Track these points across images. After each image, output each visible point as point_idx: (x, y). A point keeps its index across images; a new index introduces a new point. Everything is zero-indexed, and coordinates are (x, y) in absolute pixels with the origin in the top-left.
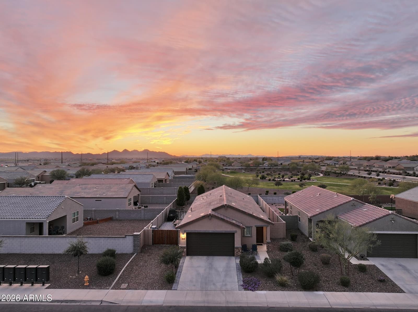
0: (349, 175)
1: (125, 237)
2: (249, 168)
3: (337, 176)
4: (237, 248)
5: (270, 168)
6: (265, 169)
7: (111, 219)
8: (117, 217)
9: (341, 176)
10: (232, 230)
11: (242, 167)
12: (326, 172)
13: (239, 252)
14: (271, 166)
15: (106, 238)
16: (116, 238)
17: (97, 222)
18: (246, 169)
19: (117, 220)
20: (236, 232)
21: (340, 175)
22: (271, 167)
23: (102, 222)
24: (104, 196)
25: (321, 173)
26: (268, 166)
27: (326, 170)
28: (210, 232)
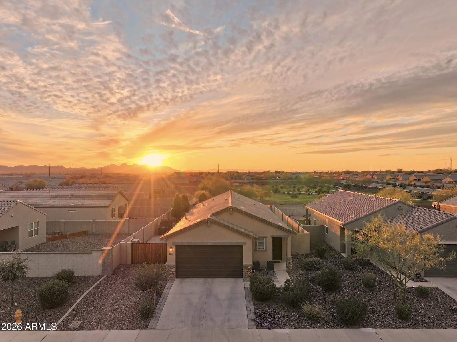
0: (372, 188)
1: (91, 253)
2: (261, 181)
3: (358, 190)
4: (247, 266)
5: (284, 182)
6: (278, 182)
7: (85, 233)
8: (94, 230)
9: (363, 189)
10: (239, 241)
11: (254, 181)
12: (345, 185)
13: (249, 272)
14: (285, 179)
15: (64, 255)
16: (78, 255)
17: (66, 237)
18: (257, 182)
19: (94, 234)
20: (245, 243)
21: (361, 188)
22: (285, 181)
23: (73, 237)
25: (341, 186)
26: (282, 179)
27: (346, 183)
28: (209, 244)
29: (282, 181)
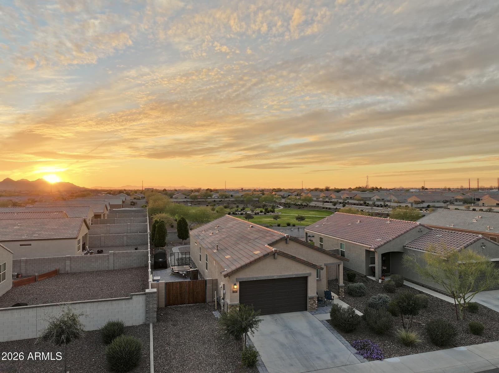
0: (312, 207)
1: (131, 299)
2: (196, 200)
3: (299, 208)
4: (312, 298)
5: (221, 200)
6: (215, 201)
7: (56, 273)
9: (303, 207)
10: (304, 272)
11: (189, 200)
12: (284, 204)
13: (314, 304)
14: (221, 198)
15: (96, 304)
16: (114, 302)
17: (34, 279)
18: (192, 202)
19: (68, 274)
20: (310, 274)
21: (301, 206)
22: (223, 200)
23: (43, 278)
24: (36, 236)
25: (280, 205)
26: (218, 198)
27: (285, 201)
28: (275, 278)
29: (219, 200)
